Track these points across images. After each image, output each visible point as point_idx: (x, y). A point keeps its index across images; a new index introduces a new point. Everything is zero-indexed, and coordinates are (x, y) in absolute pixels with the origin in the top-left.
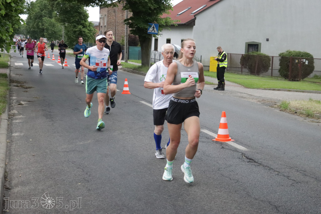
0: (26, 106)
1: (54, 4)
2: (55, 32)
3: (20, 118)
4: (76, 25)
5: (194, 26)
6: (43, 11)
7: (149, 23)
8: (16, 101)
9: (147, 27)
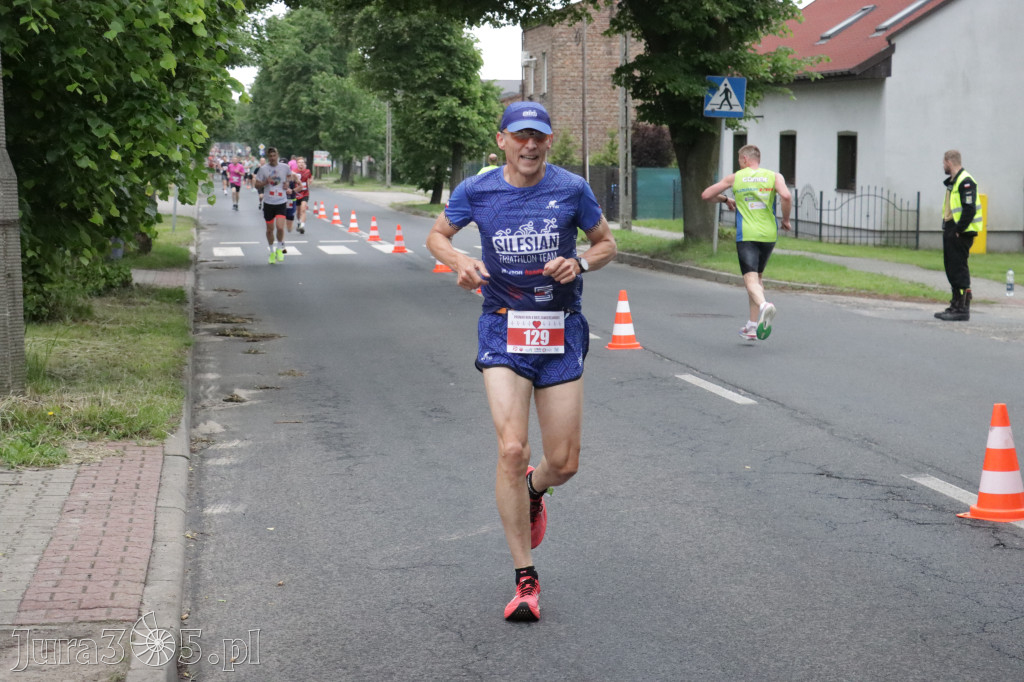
0: (251, 405)
1: (350, 23)
2: (359, 128)
3: (231, 451)
4: (435, 97)
5: (888, 80)
6: (311, 50)
7: (707, 77)
8: (218, 387)
9: (702, 92)
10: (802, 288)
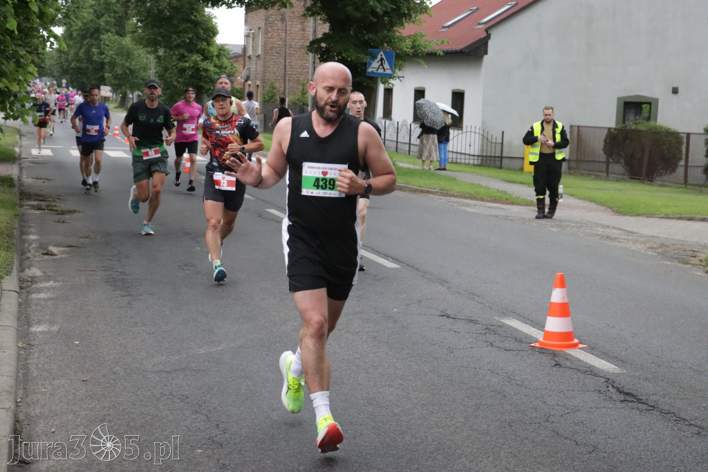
0: (61, 258)
2: (132, 72)
3: (48, 289)
4: (186, 54)
5: (485, 57)
6: (101, 17)
7: (370, 50)
8: (38, 245)
9: (366, 59)
10: (428, 192)
